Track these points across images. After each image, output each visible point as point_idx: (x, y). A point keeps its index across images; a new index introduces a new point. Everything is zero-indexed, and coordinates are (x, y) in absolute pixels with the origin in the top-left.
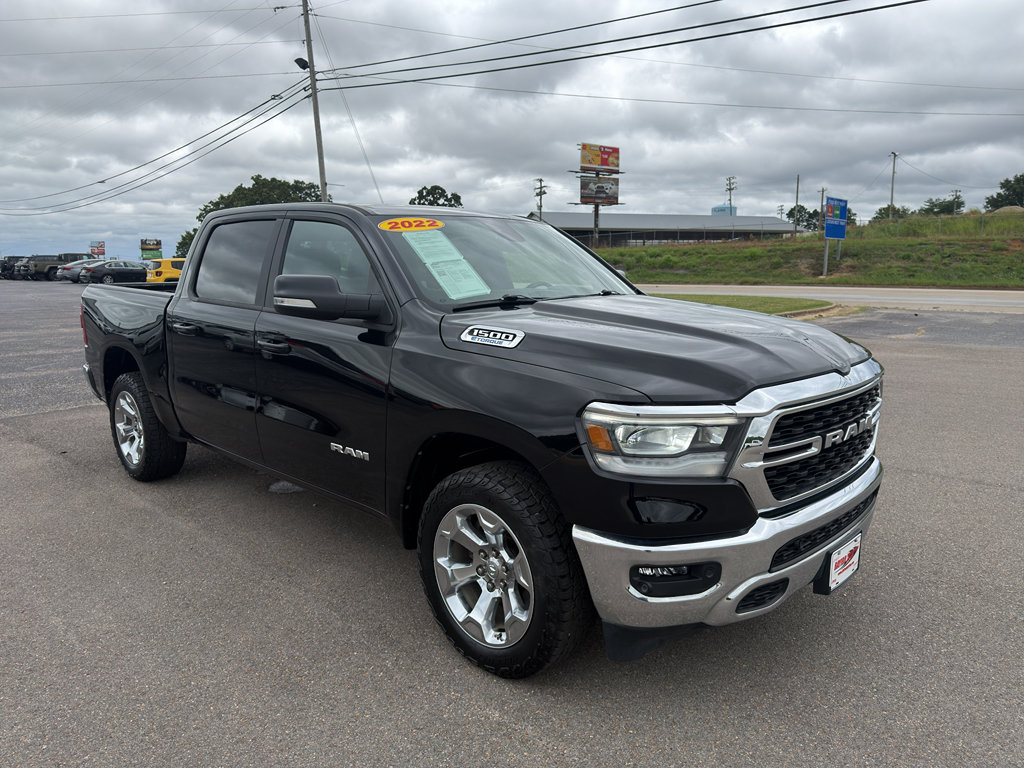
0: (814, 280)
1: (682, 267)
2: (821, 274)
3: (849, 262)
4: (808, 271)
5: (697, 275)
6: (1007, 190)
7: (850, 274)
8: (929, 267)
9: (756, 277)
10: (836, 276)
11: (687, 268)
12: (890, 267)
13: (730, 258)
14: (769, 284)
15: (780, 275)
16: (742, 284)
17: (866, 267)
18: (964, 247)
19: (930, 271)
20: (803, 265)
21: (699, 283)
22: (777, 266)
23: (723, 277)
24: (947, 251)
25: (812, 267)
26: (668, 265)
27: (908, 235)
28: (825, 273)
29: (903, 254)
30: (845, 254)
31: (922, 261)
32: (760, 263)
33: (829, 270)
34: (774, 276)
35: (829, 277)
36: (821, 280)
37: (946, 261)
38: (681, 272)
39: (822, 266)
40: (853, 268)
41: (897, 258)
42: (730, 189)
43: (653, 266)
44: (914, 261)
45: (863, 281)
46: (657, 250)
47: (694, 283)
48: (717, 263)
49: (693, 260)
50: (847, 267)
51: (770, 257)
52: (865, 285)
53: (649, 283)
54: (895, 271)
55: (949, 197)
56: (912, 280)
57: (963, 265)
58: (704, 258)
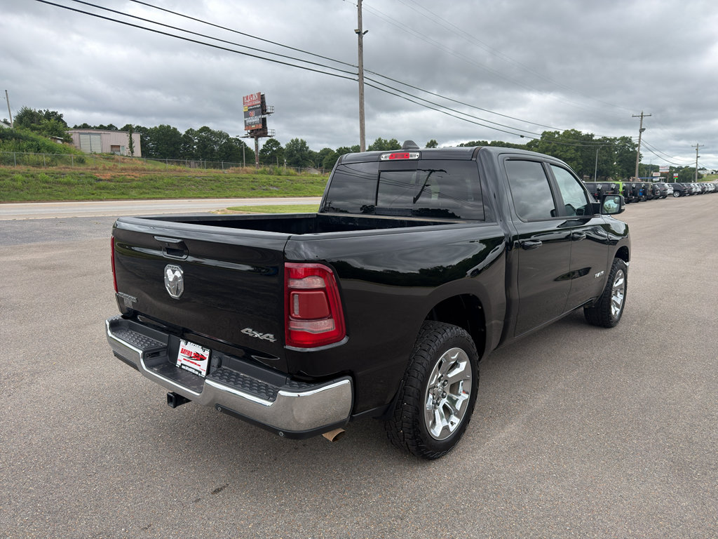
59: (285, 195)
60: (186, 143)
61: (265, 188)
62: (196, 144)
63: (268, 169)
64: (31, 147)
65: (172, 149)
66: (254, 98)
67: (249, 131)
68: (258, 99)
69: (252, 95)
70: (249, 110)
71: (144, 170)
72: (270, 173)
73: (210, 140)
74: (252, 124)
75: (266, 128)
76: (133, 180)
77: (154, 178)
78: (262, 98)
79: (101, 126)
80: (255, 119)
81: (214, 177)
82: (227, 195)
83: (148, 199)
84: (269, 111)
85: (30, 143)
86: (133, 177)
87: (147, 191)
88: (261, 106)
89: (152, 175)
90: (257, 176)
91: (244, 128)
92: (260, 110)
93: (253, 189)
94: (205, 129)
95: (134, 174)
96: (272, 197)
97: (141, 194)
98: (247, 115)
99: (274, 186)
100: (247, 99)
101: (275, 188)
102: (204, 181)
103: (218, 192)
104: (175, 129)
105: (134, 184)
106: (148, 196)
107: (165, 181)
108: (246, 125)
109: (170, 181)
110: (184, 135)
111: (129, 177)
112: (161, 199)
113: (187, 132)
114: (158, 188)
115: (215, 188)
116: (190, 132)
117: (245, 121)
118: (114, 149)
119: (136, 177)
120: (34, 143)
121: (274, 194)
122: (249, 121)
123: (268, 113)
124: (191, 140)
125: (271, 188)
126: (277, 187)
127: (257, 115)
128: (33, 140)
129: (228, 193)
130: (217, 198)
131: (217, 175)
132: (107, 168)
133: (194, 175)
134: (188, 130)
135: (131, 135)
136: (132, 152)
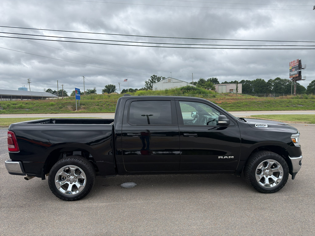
0: (74, 112)
1: (27, 108)
2: (76, 110)
3: (83, 106)
4: (71, 109)
5: (34, 111)
6: (107, 88)
7: (84, 110)
8: (104, 108)
9: (55, 111)
10: (80, 111)
11: (29, 108)
12: (94, 108)
13: (45, 105)
14: (60, 113)
15: (63, 110)
16: (51, 113)
17: (88, 108)
18: (111, 103)
19: (105, 109)
20: (69, 107)
21: (36, 114)
22: (61, 108)
23: (44, 111)
24: (107, 103)
25: (72, 108)
26: (21, 108)
27: (92, 99)
28: (77, 110)
29: (97, 104)
30: (81, 104)
31: (102, 106)
32: (55, 107)
33: (78, 109)
34: (61, 111)
35: (78, 111)
36: (76, 112)
37: (108, 106)
38: (27, 110)
39: (75, 107)
40: (84, 108)
41: (95, 105)
42: (29, 83)
43: (15, 108)
44: (100, 106)
45: (89, 112)
46: (15, 102)
47: (33, 114)
48: (40, 107)
49: (31, 106)
50: (83, 108)
51: (58, 105)
52: (90, 113)
53: (15, 114)
54: (96, 109)
55: (92, 89)
56: (101, 111)
57: (112, 107)
58: (35, 105)
59: (306, 109)
60: (268, 86)
61: (295, 106)
62: (273, 86)
63: (300, 96)
64: (197, 92)
65: (261, 89)
66: (295, 62)
67: (292, 78)
68: (297, 63)
69: (294, 61)
70: (292, 68)
71: (236, 99)
72: (301, 98)
73: (280, 83)
74: (293, 75)
75: (301, 76)
76: (230, 103)
77: (239, 102)
78: (300, 62)
79: (232, 82)
80: (295, 72)
81: (268, 101)
82: (272, 110)
83: (234, 111)
84: (303, 67)
85: (197, 91)
86: (230, 102)
87: (234, 108)
88: (299, 66)
89: (239, 101)
90: (292, 100)
91: (289, 77)
92: (298, 67)
93: (288, 106)
94: (278, 79)
95: (231, 101)
96: (298, 110)
97: (232, 109)
98: (291, 71)
99: (301, 105)
100: (292, 63)
101: (301, 106)
102: (262, 103)
103: (268, 108)
104: (263, 80)
105: (229, 105)
106: (234, 110)
107: (243, 103)
108: (290, 76)
109: (246, 103)
110: (267, 82)
111: (229, 102)
112: (239, 111)
113: (269, 81)
114: (240, 107)
115: (266, 106)
116: (270, 81)
117: (290, 74)
118: (231, 91)
119: (231, 102)
120: (199, 91)
121: (299, 109)
122: (292, 73)
123: (303, 69)
124: (271, 84)
125: (299, 106)
126: (302, 105)
127: (296, 70)
128: (199, 90)
129: (273, 108)
130: (266, 111)
131: (270, 100)
132: (221, 99)
133: (259, 100)
134: (269, 80)
135: (237, 85)
136: (237, 92)
